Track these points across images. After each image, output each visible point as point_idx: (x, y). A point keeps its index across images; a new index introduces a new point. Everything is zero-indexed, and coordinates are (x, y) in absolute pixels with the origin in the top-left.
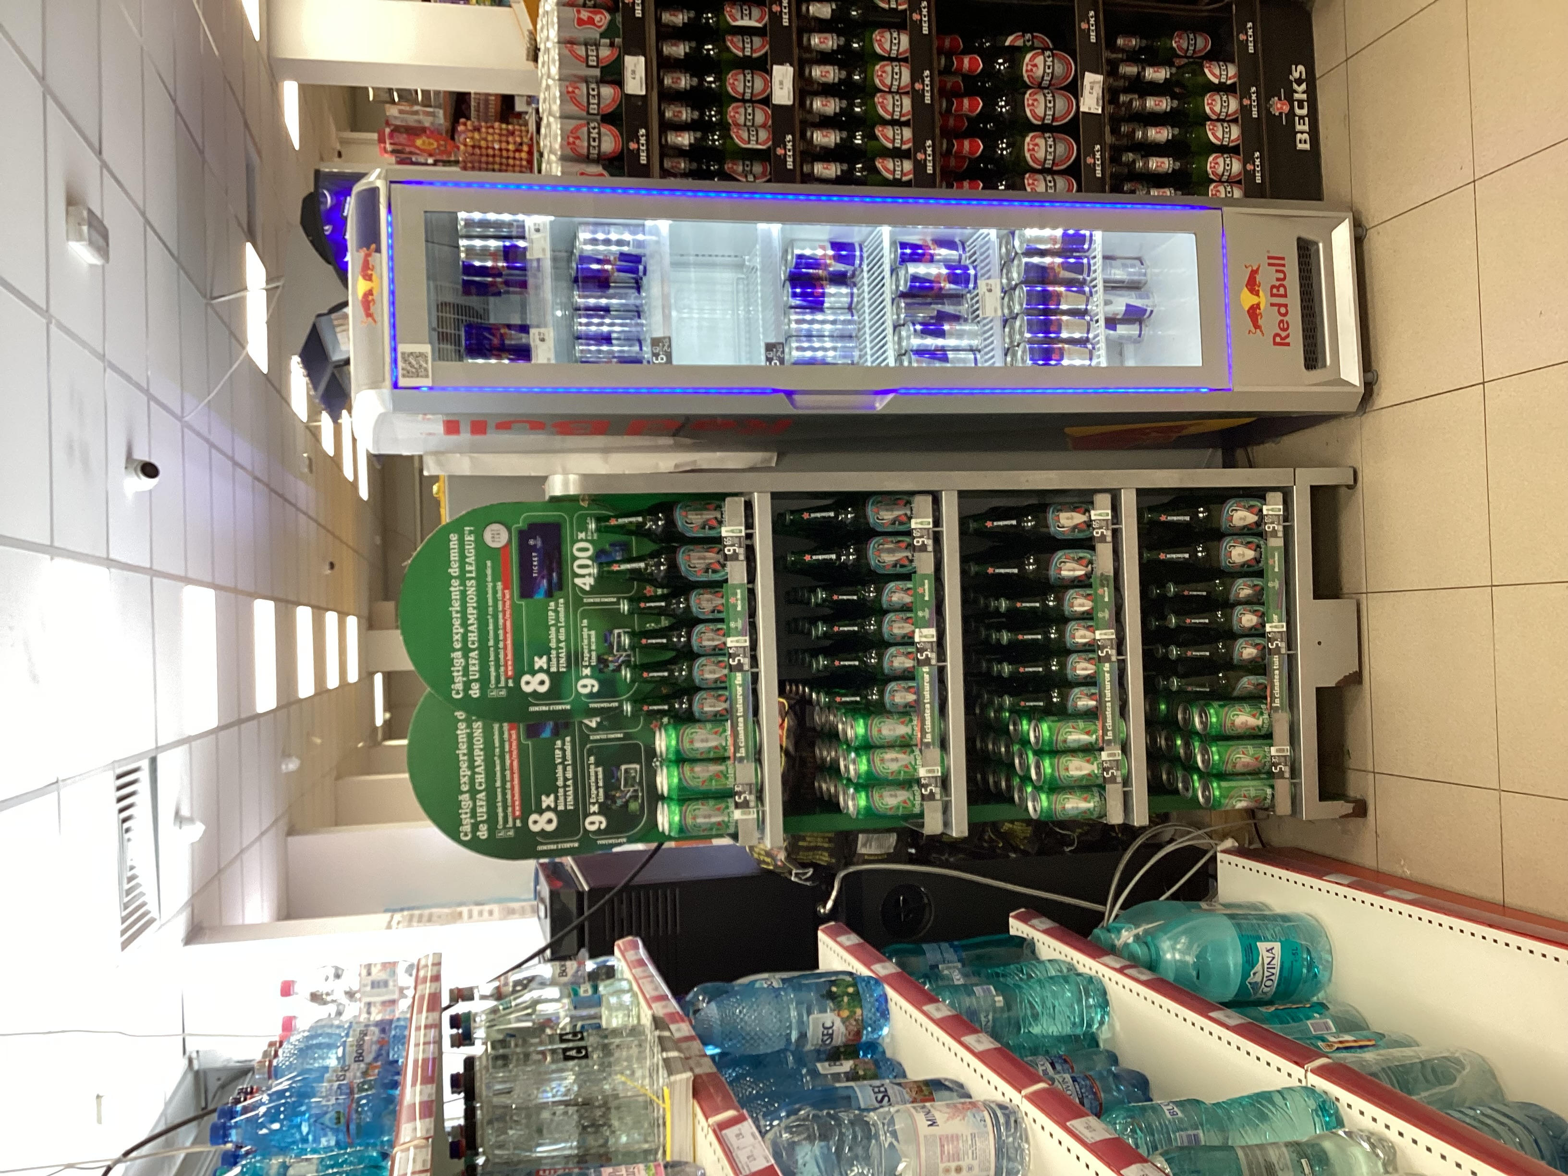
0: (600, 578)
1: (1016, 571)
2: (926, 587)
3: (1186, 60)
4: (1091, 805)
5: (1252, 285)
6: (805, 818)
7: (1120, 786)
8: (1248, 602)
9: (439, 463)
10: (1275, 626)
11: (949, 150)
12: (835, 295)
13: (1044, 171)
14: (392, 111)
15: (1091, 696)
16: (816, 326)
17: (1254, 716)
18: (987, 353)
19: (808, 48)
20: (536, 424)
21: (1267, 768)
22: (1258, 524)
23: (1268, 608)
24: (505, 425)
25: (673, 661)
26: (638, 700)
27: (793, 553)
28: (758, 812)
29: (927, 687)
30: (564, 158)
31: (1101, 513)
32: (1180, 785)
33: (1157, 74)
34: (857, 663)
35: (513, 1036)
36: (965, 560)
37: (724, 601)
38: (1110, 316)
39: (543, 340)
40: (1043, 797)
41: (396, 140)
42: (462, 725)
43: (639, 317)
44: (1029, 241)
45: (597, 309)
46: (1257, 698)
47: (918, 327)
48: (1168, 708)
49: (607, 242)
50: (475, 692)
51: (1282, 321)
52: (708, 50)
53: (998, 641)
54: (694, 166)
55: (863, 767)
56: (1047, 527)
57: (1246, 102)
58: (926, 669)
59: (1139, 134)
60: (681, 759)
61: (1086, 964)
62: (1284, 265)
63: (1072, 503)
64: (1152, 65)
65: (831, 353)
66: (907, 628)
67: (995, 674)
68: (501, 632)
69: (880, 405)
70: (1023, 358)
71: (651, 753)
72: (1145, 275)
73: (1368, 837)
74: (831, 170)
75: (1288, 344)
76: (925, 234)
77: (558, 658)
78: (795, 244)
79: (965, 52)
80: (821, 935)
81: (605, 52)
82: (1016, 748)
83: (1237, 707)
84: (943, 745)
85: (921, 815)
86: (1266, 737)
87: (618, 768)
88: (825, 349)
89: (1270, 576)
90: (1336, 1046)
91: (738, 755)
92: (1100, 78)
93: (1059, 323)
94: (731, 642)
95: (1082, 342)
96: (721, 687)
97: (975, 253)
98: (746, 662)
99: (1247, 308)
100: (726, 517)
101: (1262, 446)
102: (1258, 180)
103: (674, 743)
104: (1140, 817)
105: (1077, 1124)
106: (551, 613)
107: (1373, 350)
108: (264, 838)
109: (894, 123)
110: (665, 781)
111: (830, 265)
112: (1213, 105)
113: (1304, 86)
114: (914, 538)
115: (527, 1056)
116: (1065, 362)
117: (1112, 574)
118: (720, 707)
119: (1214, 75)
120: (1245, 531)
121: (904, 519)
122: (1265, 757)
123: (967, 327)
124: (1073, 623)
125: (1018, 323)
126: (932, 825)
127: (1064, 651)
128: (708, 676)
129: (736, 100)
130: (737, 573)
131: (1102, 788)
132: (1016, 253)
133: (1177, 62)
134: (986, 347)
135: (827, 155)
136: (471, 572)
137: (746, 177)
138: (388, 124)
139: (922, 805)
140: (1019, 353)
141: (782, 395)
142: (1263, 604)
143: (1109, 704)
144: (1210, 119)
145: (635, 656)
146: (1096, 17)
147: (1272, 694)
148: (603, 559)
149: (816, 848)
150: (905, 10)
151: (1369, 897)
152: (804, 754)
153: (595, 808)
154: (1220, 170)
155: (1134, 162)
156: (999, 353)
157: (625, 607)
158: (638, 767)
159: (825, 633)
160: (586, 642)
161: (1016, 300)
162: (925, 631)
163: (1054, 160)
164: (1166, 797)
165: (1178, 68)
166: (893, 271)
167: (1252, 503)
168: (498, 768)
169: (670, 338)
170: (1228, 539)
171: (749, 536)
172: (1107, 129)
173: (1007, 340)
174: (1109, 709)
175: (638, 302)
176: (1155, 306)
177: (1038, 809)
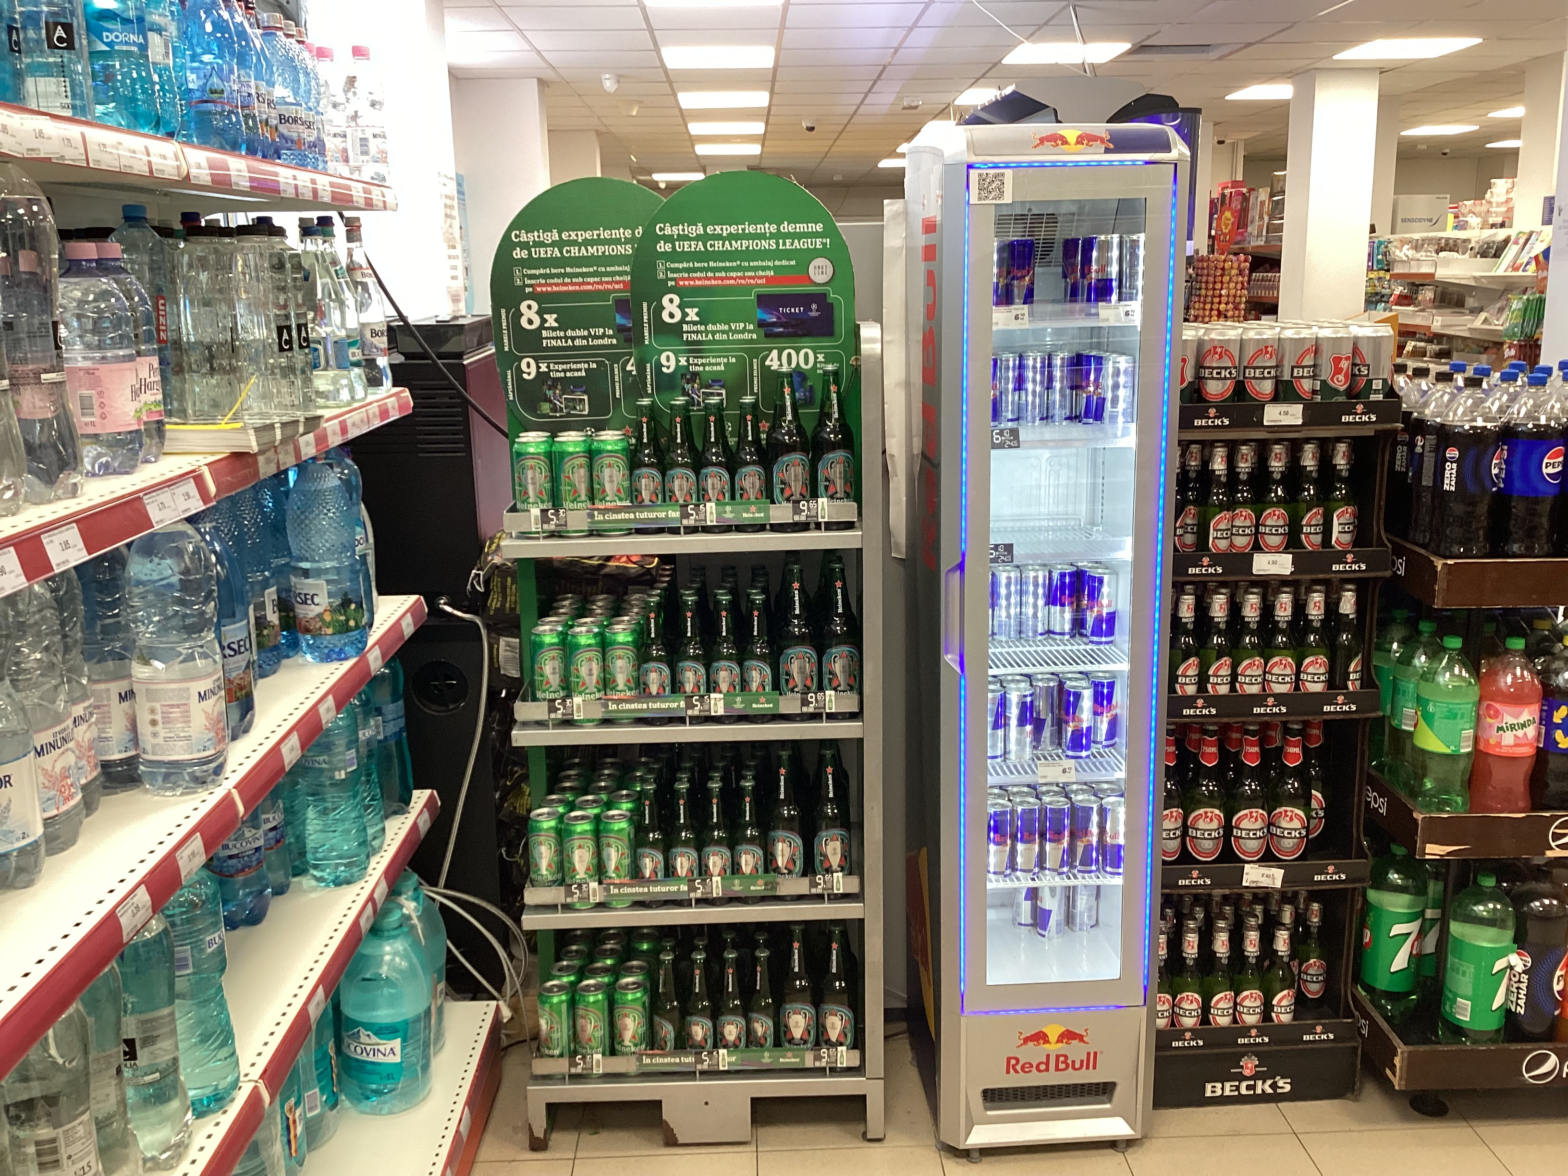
0: (779, 375)
1: (782, 796)
2: (766, 706)
3: (1296, 973)
4: (544, 872)
5: (1068, 1036)
6: (533, 582)
7: (563, 901)
8: (749, 1031)
9: (896, 216)
10: (724, 1059)
11: (1206, 732)
12: (1063, 617)
13: (1185, 828)
14: (1263, 194)
15: (655, 872)
16: (1031, 600)
17: (634, 1037)
18: (1001, 767)
19: (1309, 591)
20: (932, 311)
21: (580, 1050)
22: (828, 1042)
23: (742, 1052)
24: (931, 279)
25: (692, 448)
26: (652, 412)
27: (801, 571)
28: (538, 533)
29: (664, 706)
30: (1200, 343)
31: (840, 882)
32: (565, 963)
33: (1282, 942)
34: (689, 634)
35: (306, 279)
36: (796, 745)
37: (752, 499)
38: (1040, 894)
39: (1017, 318)
40: (553, 823)
41: (1234, 199)
42: (628, 233)
43: (1042, 419)
44: (1114, 811)
45: (1051, 379)
46: (652, 1040)
47: (1029, 699)
48: (643, 952)
49: (1116, 386)
50: (663, 247)
51: (1031, 1066)
52: (1308, 490)
53: (712, 779)
54: (1192, 475)
55: (583, 640)
56: (827, 828)
57: (1254, 1032)
58: (683, 704)
59: (1221, 924)
60: (592, 455)
61: (379, 864)
62: (1088, 1068)
63: (850, 854)
64: (1291, 937)
65: (1004, 613)
66: (724, 687)
67: (679, 775)
68: (723, 274)
69: (949, 659)
70: (994, 805)
71: (600, 427)
72: (1081, 929)
73: (509, 1152)
74: (1187, 613)
75: (1008, 1072)
76: (1122, 708)
77: (697, 332)
78: (1114, 577)
79: (1305, 749)
80: (414, 597)
81: (1307, 385)
82: (604, 797)
83: (643, 1020)
84: (606, 722)
85: (535, 699)
86: (612, 1049)
87: (585, 392)
88: (1008, 606)
89: (774, 1054)
90: (291, 1117)
91: (596, 513)
92: (1278, 884)
93: (1031, 841)
94: (711, 506)
95: (1012, 865)
96: (666, 496)
97: (1102, 756)
98: (691, 522)
99: (1044, 1030)
100: (839, 502)
101: (908, 1047)
102: (1175, 1044)
103: (609, 448)
104: (530, 921)
105: (197, 842)
106: (742, 325)
107: (1003, 1158)
108: (534, 54)
109: (1234, 676)
110: (571, 440)
111: (1092, 610)
112: (1251, 999)
113: (1270, 1091)
114: (816, 693)
115: (283, 289)
116: (992, 847)
117: (778, 893)
118: (646, 495)
119: (1281, 1000)
120: (821, 1029)
121: (834, 685)
122: (592, 1048)
123: (1028, 750)
124: (729, 854)
125: (1032, 800)
126: (523, 710)
127: (700, 845)
128: (677, 483)
129: (1258, 518)
130: (781, 513)
131: (561, 882)
132: (1102, 799)
133: (1296, 963)
134: (1008, 767)
135: (1202, 609)
136: (784, 244)
137: (1181, 527)
138: (1251, 190)
139: (544, 700)
140: (1001, 801)
141: (960, 560)
142: (747, 1046)
143: (646, 890)
144: (1237, 995)
145: (698, 410)
146: (1340, 881)
147: (656, 1055)
148: (796, 379)
149: (505, 597)
150: (1347, 688)
151: (445, 1152)
152: (600, 584)
153: (544, 368)
154: (1185, 1005)
155: (1195, 919)
156: (1000, 780)
157: (748, 399)
158: (586, 413)
159: (719, 602)
160: (713, 361)
161: (1055, 799)
162: (721, 704)
163: (1196, 837)
164: (553, 949)
165: (1288, 963)
166: (1086, 674)
167: (849, 1035)
168: (585, 270)
169: (1018, 447)
170: (813, 1012)
171: (818, 526)
172: (1227, 892)
173: (1015, 789)
174: (641, 890)
175: (1057, 418)
176: (1049, 939)
177: (540, 818)
